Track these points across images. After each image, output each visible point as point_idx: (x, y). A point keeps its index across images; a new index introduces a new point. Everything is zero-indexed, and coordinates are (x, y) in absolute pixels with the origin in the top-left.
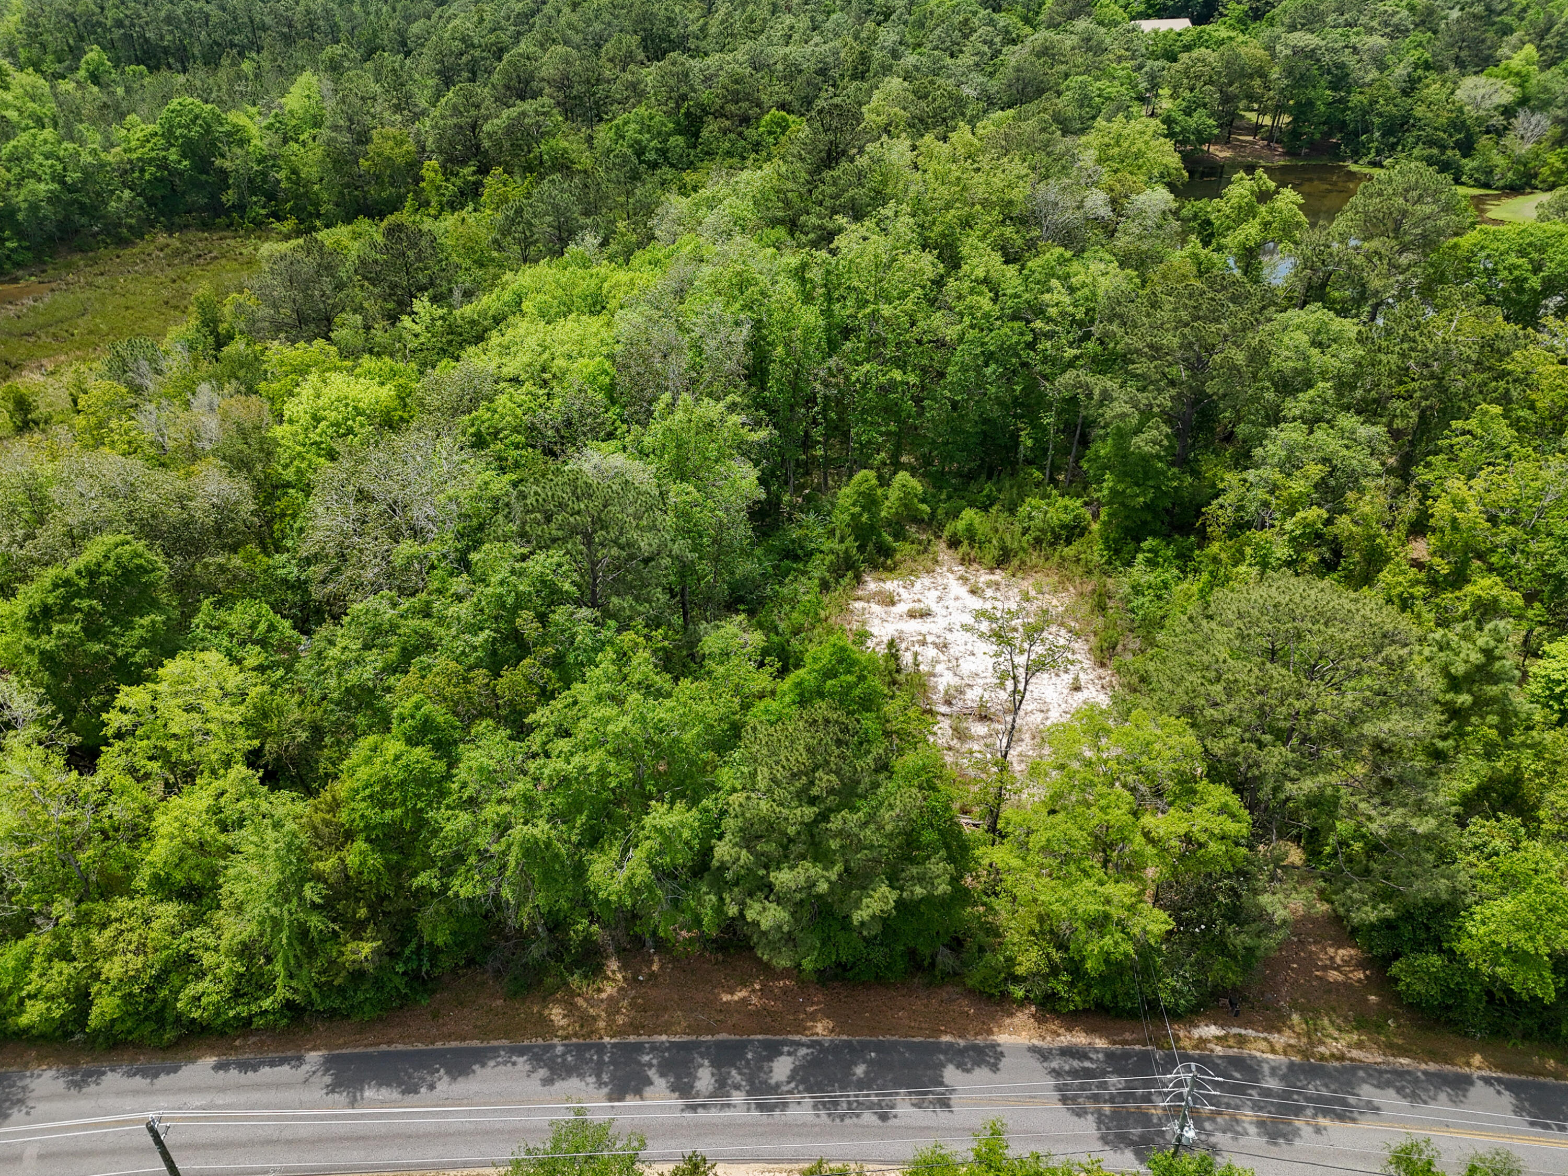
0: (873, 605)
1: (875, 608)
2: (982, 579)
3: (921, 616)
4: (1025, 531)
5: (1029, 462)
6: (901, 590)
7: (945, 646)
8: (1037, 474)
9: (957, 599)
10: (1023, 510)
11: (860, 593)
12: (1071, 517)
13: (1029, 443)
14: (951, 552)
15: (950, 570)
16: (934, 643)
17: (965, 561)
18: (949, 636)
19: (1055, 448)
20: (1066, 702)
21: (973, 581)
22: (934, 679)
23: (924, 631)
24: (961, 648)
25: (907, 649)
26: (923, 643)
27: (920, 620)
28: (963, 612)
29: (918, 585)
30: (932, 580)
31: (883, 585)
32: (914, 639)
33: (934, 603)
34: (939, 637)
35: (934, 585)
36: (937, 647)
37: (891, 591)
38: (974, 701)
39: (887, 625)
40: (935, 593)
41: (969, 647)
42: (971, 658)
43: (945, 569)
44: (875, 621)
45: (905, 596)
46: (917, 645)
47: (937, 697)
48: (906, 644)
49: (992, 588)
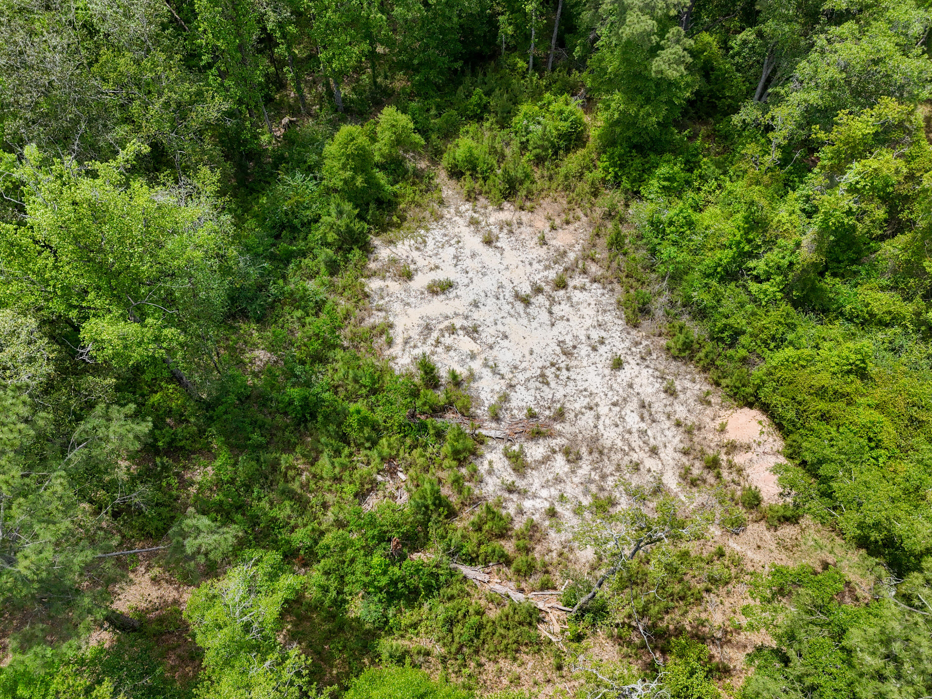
0: (389, 282)
1: (394, 286)
2: (492, 220)
3: (443, 291)
4: (524, 146)
5: (512, 49)
6: (415, 254)
7: (475, 330)
8: (521, 64)
9: (474, 255)
10: (519, 120)
11: (372, 266)
12: (568, 124)
13: (510, 30)
14: (453, 182)
15: (458, 213)
16: (463, 328)
17: (471, 197)
18: (476, 315)
19: (538, 35)
20: (611, 388)
21: (483, 223)
22: (474, 385)
23: (450, 313)
24: (492, 330)
25: (438, 342)
26: (452, 330)
27: (442, 297)
28: (484, 274)
29: (430, 242)
30: (443, 231)
31: (394, 250)
32: (442, 326)
33: (452, 267)
34: (467, 318)
35: (447, 238)
36: (468, 334)
37: (404, 257)
38: (520, 409)
39: (410, 311)
40: (450, 251)
41: (500, 327)
42: (505, 343)
43: (452, 211)
44: (397, 307)
45: (421, 262)
46: (447, 335)
47: (482, 412)
48: (435, 334)
49: (505, 231)
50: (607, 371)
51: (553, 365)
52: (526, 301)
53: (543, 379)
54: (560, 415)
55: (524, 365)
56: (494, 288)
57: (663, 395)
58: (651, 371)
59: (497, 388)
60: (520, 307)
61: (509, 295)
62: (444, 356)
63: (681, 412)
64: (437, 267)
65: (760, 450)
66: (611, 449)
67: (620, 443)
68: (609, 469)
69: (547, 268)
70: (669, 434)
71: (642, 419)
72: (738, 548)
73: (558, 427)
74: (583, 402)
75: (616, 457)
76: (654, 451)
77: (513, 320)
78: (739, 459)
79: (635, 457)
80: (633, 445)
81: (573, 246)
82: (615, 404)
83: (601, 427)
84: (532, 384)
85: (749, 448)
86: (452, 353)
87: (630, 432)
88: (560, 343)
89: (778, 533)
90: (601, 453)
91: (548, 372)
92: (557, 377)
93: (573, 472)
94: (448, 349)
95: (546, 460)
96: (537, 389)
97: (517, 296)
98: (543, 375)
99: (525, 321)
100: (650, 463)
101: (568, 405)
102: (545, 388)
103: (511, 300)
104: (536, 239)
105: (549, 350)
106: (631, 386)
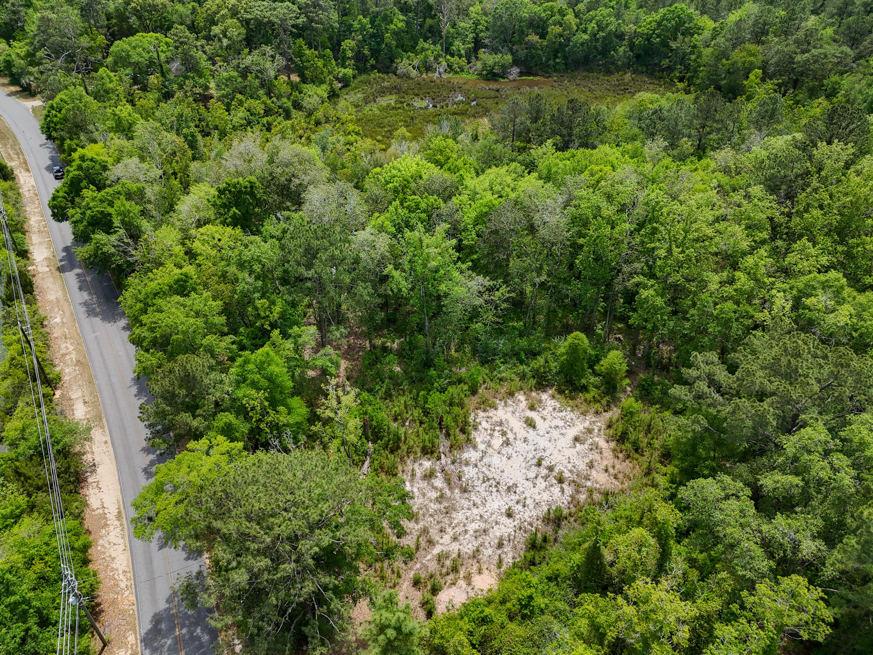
0: (525, 403)
1: (523, 405)
2: (596, 439)
3: (529, 425)
6: (550, 409)
7: (509, 444)
9: (563, 434)
11: (534, 394)
14: (617, 416)
15: (593, 422)
16: (507, 439)
17: (610, 426)
18: (519, 443)
20: (492, 514)
21: (592, 435)
22: (471, 449)
23: (515, 431)
24: (510, 452)
25: (494, 430)
26: (504, 435)
27: (524, 425)
28: (550, 442)
29: (564, 414)
30: (574, 418)
31: (548, 400)
32: (505, 429)
33: (548, 426)
34: (515, 439)
35: (570, 420)
36: (505, 441)
37: (545, 404)
38: (462, 472)
39: (510, 414)
40: (560, 423)
41: (515, 455)
42: (505, 459)
43: (593, 419)
44: (510, 409)
45: (545, 412)
46: (501, 432)
47: (455, 455)
48: (498, 428)
49: (591, 447)
50: (503, 511)
51: (498, 483)
52: (539, 464)
53: (486, 480)
54: (464, 490)
55: (493, 470)
56: (542, 447)
57: (497, 541)
58: (513, 533)
59: (472, 459)
60: (535, 461)
61: (540, 455)
62: (485, 434)
63: (488, 552)
64: (545, 419)
65: (469, 590)
66: (450, 517)
67: (456, 521)
68: (438, 518)
69: (571, 471)
70: (470, 546)
71: (476, 531)
72: (404, 587)
73: (457, 491)
74: (478, 501)
75: (446, 520)
76: (455, 539)
77: (523, 460)
78: (462, 583)
79: (449, 530)
80: (457, 529)
81: (597, 483)
82: (481, 516)
83: (463, 511)
84: (481, 476)
85: (469, 584)
86: (488, 437)
87: (464, 526)
88: (516, 485)
89: (419, 609)
90: (447, 513)
91: (492, 482)
92: (491, 486)
93: (431, 501)
94: (491, 435)
95: (435, 488)
96: (479, 478)
97: (541, 459)
98: (488, 479)
99: (524, 466)
100: (447, 538)
101: (473, 494)
102: (480, 481)
103: (537, 457)
105: (508, 480)
106: (497, 523)
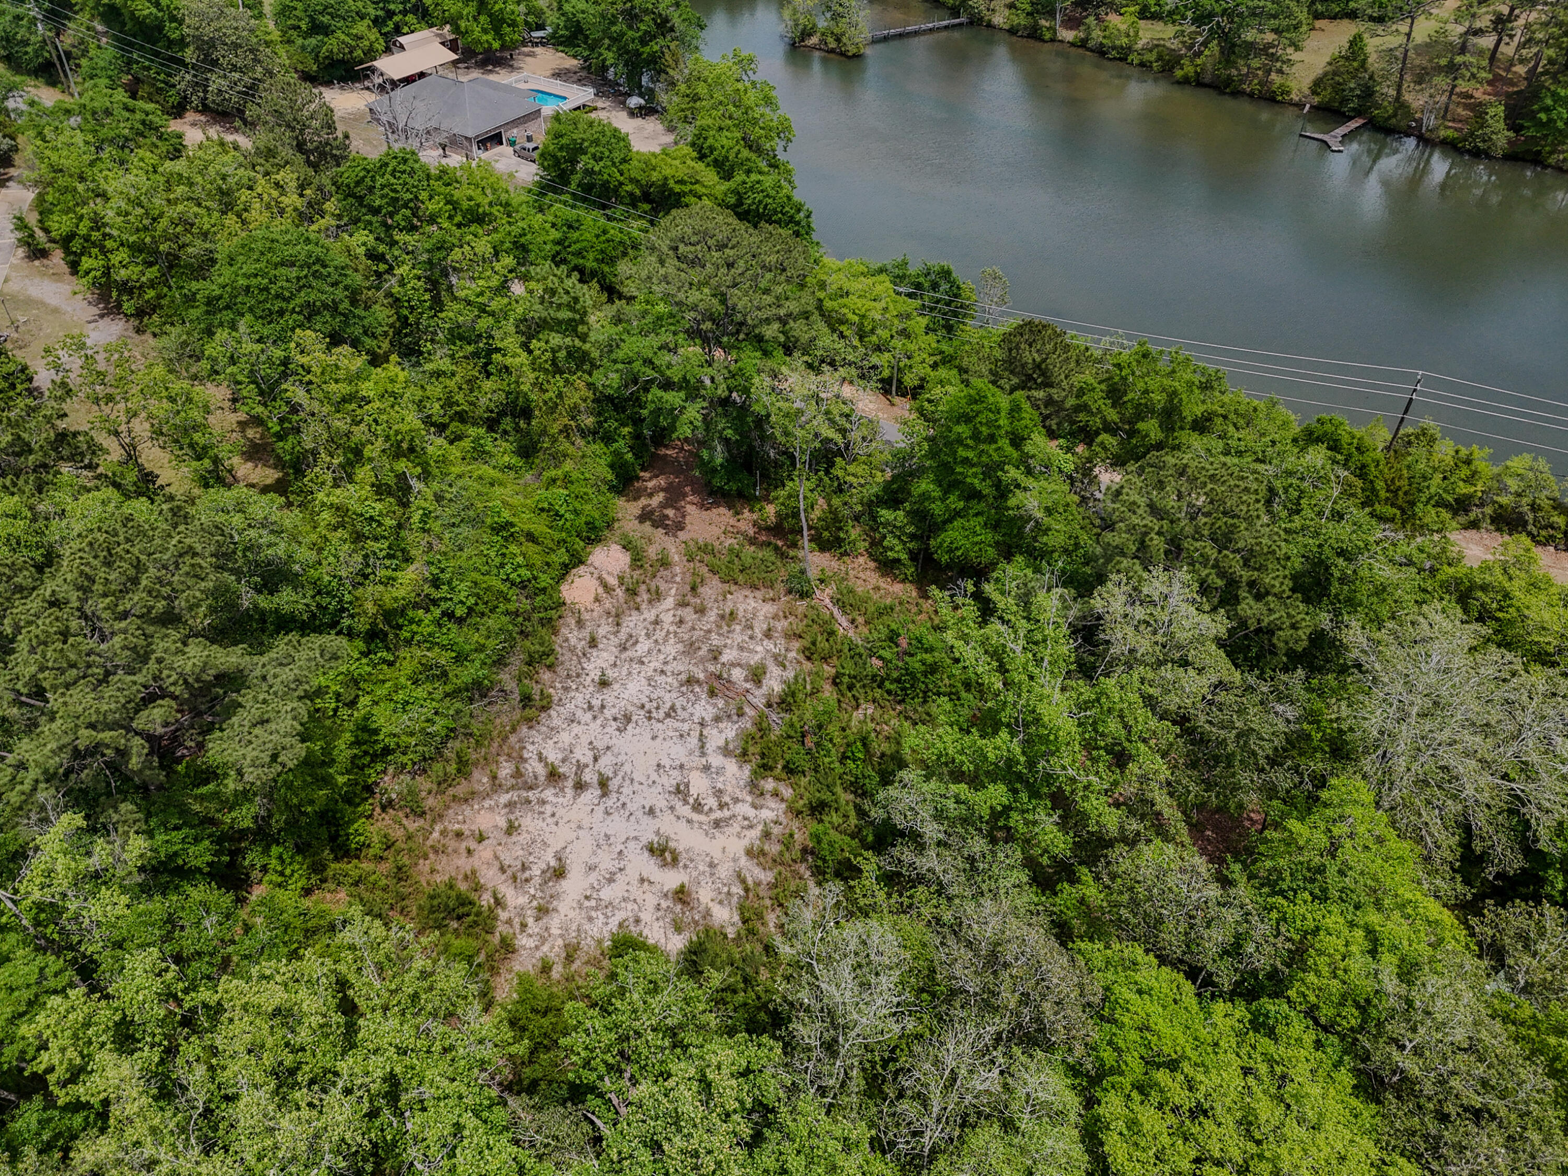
0: (706, 905)
3: (664, 850)
6: (647, 917)
7: (677, 792)
9: (592, 869)
15: (543, 940)
16: (685, 802)
20: (630, 674)
21: (535, 903)
22: (731, 745)
23: (683, 824)
24: (664, 780)
25: (721, 806)
26: (698, 807)
27: (672, 844)
28: (607, 837)
30: (587, 926)
31: (663, 941)
32: (702, 818)
33: (628, 871)
34: (672, 808)
35: (594, 914)
36: (687, 794)
37: (661, 923)
38: (715, 705)
39: (717, 855)
40: (607, 894)
41: (654, 776)
42: (666, 762)
44: (725, 871)
45: (651, 900)
46: (706, 808)
47: (747, 724)
48: (718, 814)
49: (527, 874)
50: (616, 686)
51: (650, 718)
52: (603, 784)
53: (671, 712)
54: (690, 681)
55: (672, 733)
56: (616, 816)
57: (601, 646)
58: (585, 665)
59: (715, 731)
60: (613, 784)
61: (610, 802)
62: (729, 789)
63: (605, 629)
65: (596, 573)
66: (682, 642)
67: (672, 641)
68: (697, 634)
69: (544, 802)
70: (631, 624)
71: (637, 642)
73: (701, 676)
74: (661, 679)
75: (685, 636)
76: (657, 623)
77: (634, 776)
79: (672, 628)
80: (663, 634)
81: (490, 807)
82: (642, 663)
83: (671, 657)
84: (682, 714)
85: (601, 580)
86: (720, 785)
87: (656, 642)
88: (621, 730)
90: (692, 644)
91: (661, 715)
92: (658, 708)
93: (725, 646)
94: (718, 793)
95: (734, 664)
96: (684, 709)
97: (605, 794)
98: (668, 715)
99: (627, 768)
100: (668, 619)
101: (676, 684)
102: (677, 706)
103: (614, 795)
104: (514, 838)
105: (637, 731)
